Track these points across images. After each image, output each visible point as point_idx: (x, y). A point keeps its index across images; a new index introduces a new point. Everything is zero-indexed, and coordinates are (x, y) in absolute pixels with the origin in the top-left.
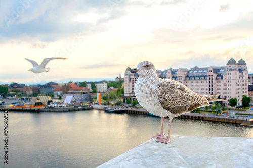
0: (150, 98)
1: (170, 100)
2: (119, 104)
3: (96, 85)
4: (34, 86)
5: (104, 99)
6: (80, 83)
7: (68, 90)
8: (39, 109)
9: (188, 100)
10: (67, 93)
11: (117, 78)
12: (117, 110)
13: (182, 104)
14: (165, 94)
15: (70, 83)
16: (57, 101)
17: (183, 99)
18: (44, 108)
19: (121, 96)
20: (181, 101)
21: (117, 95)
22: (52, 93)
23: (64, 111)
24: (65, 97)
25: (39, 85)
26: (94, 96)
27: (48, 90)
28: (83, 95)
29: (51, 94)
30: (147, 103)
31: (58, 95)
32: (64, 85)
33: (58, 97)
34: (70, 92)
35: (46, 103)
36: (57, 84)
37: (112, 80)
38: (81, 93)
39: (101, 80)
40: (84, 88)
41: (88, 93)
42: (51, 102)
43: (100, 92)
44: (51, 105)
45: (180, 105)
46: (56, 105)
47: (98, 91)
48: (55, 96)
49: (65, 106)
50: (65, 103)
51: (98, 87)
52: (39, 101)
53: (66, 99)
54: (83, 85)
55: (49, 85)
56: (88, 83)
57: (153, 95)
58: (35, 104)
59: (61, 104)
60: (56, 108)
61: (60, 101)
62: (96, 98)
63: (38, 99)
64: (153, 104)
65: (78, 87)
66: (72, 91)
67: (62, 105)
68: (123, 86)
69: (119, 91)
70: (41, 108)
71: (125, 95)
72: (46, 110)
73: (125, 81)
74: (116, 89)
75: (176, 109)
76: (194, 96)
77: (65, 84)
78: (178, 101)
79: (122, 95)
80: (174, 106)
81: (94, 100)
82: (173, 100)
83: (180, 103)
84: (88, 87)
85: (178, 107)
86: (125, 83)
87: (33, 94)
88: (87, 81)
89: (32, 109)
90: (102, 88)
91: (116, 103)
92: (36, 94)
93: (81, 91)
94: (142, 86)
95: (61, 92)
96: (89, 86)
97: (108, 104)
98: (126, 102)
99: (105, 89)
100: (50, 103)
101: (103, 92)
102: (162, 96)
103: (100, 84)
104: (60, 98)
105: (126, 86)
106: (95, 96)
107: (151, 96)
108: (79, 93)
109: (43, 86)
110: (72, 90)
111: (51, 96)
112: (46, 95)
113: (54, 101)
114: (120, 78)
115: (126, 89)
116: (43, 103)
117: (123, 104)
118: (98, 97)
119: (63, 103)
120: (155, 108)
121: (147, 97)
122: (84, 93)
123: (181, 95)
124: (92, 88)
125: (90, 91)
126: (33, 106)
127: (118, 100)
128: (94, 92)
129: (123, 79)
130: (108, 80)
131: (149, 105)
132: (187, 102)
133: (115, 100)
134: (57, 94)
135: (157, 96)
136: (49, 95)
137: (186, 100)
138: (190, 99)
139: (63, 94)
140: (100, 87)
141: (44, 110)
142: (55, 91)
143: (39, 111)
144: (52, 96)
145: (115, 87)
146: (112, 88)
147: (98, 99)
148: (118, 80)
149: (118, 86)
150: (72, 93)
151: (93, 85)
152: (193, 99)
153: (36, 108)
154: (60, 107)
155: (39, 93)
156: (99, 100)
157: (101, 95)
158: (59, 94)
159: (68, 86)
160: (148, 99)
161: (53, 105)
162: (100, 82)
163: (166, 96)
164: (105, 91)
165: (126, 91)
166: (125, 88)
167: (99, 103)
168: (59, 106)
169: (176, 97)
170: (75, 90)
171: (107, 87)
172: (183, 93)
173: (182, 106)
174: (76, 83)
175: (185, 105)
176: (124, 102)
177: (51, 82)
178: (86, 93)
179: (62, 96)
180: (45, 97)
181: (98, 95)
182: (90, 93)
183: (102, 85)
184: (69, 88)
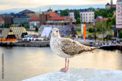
0: (58, 49)
1: (68, 49)
2: (108, 38)
3: (81, 13)
4: (6, 14)
5: (90, 31)
6: (61, 11)
7: (47, 20)
8: (11, 43)
9: (78, 48)
10: (45, 24)
11: (108, 4)
12: (106, 45)
13: (74, 50)
14: (65, 46)
15: (48, 11)
16: (33, 33)
17: (75, 48)
18: (17, 41)
19: (111, 28)
20: (73, 49)
21: (107, 27)
22: (28, 23)
23: (41, 46)
24: (43, 29)
25: (12, 14)
26: (77, 27)
27: (23, 20)
28: (64, 26)
29: (25, 25)
30: (56, 51)
31: (34, 27)
32: (41, 13)
33: (35, 29)
34: (49, 22)
35: (20, 36)
36: (34, 13)
37: (101, 7)
38: (63, 24)
39: (87, 8)
40: (65, 17)
41: (71, 24)
42: (26, 34)
43: (85, 23)
44: (25, 38)
45: (73, 51)
46: (31, 38)
47: (83, 21)
48: (31, 27)
49: (43, 39)
50: (42, 35)
51: (83, 16)
52: (12, 33)
53: (44, 31)
54: (65, 13)
55: (24, 14)
56: (71, 11)
57: (59, 47)
58: (6, 36)
59: (37, 37)
60: (31, 42)
61: (37, 34)
62: (80, 30)
63: (11, 31)
64: (59, 51)
65: (59, 17)
66: (52, 22)
67: (39, 39)
68: (114, 15)
69: (109, 21)
70: (14, 41)
71: (117, 27)
72: (20, 44)
73: (117, 8)
74: (106, 19)
75: (71, 53)
76: (81, 46)
77: (43, 13)
78: (72, 49)
79: (113, 26)
80: (70, 52)
81: (77, 32)
82: (70, 49)
83: (73, 50)
84: (71, 17)
85: (72, 52)
86: (117, 11)
87: (5, 25)
88: (69, 9)
89: (4, 42)
90: (88, 17)
91: (105, 36)
92: (8, 24)
93: (62, 22)
94: (54, 42)
95: (39, 22)
96: (72, 15)
97: (95, 38)
98: (118, 35)
99: (92, 19)
100: (25, 36)
101: (89, 23)
102: (63, 47)
103: (85, 13)
104: (37, 30)
105: (119, 15)
106: (79, 27)
107: (58, 48)
108: (60, 24)
109: (17, 14)
110: (51, 20)
111: (25, 28)
112: (20, 26)
113: (29, 33)
114: (112, 5)
115: (118, 19)
116: (16, 36)
117: (114, 38)
118: (82, 29)
119: (40, 36)
120: (60, 53)
121: (57, 48)
122: (65, 24)
123: (73, 46)
124: (76, 18)
125: (73, 21)
126: (4, 39)
127: (107, 33)
128: (78, 22)
129: (115, 5)
130: (96, 8)
131: (57, 52)
132: (77, 49)
133: (104, 33)
134: (33, 25)
135: (61, 47)
136: (23, 26)
137: (76, 48)
138: (79, 47)
139: (40, 24)
140: (85, 16)
141: (17, 44)
142: (31, 20)
143: (11, 46)
144: (27, 28)
145: (104, 16)
146: (101, 17)
147: (82, 31)
148: (109, 7)
149: (108, 15)
150: (51, 24)
151: (77, 13)
152: (81, 48)
153: (8, 42)
154: (37, 40)
155: (12, 23)
156: (84, 32)
157: (86, 26)
158: (35, 24)
159: (46, 15)
160: (57, 49)
161: (28, 38)
162: (86, 10)
163: (65, 47)
164: (91, 21)
165: (119, 22)
166: (117, 17)
167: (84, 37)
168: (35, 39)
169: (71, 47)
170: (55, 20)
171: (93, 16)
172: (75, 45)
173: (74, 51)
174: (56, 12)
175: (76, 51)
176: (115, 36)
177: (26, 10)
178: (68, 23)
179: (39, 27)
180: (19, 28)
181: (83, 26)
182: (73, 23)
183: (88, 13)
184: (48, 17)
